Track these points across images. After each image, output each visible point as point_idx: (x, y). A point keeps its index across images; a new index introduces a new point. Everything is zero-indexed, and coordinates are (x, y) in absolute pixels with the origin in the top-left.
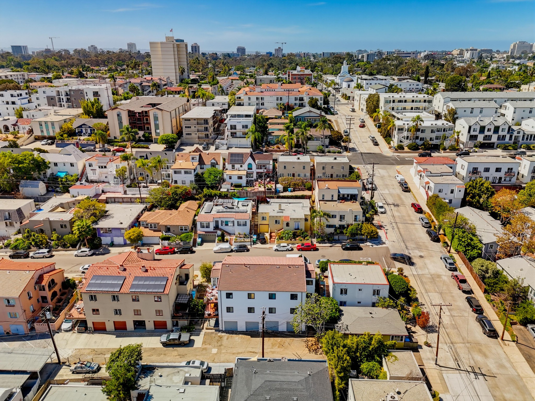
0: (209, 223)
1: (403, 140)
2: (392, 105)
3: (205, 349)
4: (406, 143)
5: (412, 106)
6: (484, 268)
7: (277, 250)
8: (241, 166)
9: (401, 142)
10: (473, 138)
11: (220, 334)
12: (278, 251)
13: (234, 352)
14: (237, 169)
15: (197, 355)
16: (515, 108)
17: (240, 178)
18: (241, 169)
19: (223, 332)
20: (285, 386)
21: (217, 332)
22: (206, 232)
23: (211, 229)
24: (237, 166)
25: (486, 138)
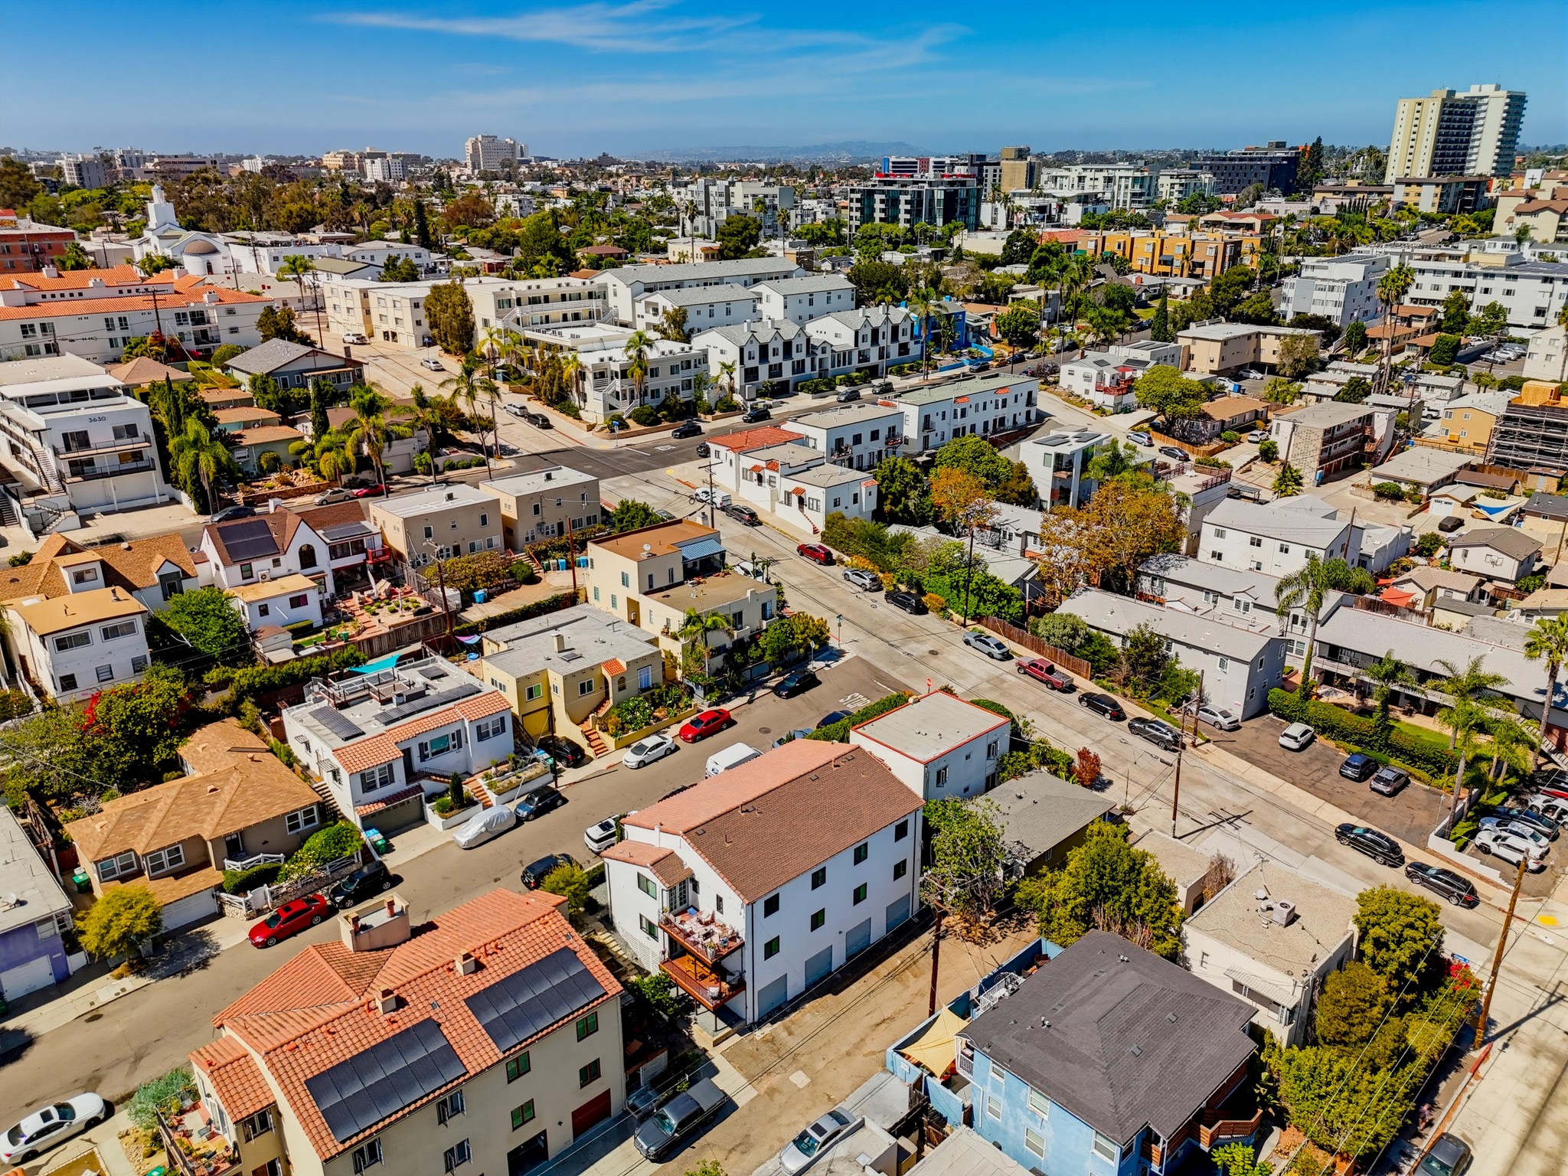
0: (390, 766)
1: (614, 402)
2: (517, 311)
3: (771, 1092)
4: (624, 408)
5: (564, 311)
6: (1068, 630)
7: (642, 764)
8: (276, 563)
9: (612, 408)
10: (751, 374)
11: (758, 1034)
12: (645, 764)
13: (844, 1049)
14: (264, 577)
15: (774, 1119)
16: (785, 297)
17: (298, 601)
18: (277, 571)
19: (759, 1024)
20: (1135, 1007)
21: (748, 1036)
22: (387, 800)
23: (400, 783)
24: (261, 566)
25: (776, 370)
